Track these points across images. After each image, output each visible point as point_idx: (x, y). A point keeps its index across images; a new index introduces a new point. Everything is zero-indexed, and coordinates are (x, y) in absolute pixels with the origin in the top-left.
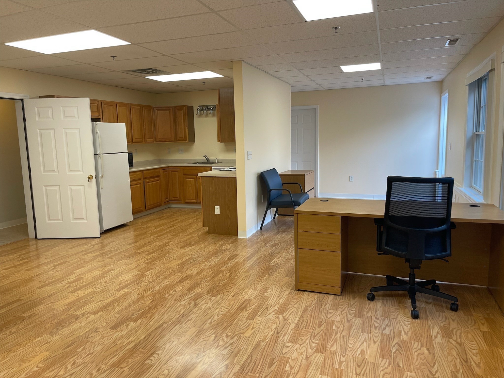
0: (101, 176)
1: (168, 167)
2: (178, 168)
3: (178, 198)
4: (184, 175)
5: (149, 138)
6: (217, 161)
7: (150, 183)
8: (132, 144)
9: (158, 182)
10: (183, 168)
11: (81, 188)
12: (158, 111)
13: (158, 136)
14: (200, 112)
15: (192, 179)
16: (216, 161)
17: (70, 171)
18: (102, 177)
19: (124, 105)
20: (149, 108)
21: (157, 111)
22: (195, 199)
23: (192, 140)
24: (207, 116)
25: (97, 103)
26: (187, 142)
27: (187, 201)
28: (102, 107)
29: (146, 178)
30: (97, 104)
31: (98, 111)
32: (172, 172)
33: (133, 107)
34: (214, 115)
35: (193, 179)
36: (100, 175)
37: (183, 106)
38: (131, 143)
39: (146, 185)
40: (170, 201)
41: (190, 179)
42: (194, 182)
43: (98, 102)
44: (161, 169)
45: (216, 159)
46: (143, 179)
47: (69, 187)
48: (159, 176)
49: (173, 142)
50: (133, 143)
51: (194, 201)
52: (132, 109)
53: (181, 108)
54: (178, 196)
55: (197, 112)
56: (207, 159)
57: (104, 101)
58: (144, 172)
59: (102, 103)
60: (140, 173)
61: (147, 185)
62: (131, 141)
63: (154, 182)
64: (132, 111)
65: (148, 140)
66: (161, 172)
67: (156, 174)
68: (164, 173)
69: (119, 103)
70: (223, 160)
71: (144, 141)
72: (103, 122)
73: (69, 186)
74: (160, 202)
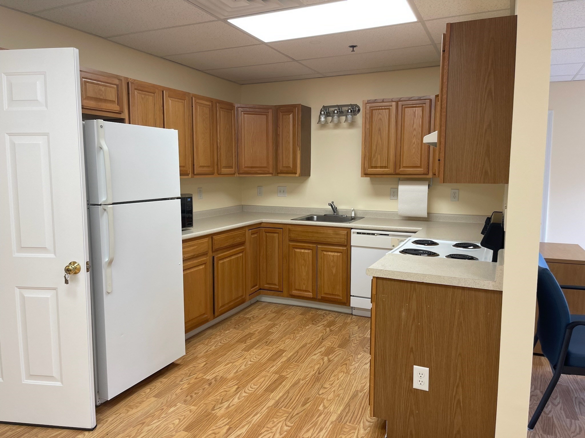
0: (107, 260)
1: (261, 223)
2: (280, 226)
3: (275, 284)
4: (291, 240)
5: (226, 167)
6: (355, 214)
7: (225, 260)
8: (192, 177)
9: (241, 255)
10: (290, 227)
11: (48, 295)
12: (245, 114)
13: (243, 164)
14: (325, 118)
15: (306, 251)
16: (353, 215)
17: (22, 249)
18: (110, 262)
19: (180, 96)
20: (229, 107)
21: (243, 114)
22: (311, 291)
23: (306, 172)
24: (337, 125)
25: (117, 82)
26: (297, 175)
27: (295, 292)
28: (128, 94)
29: (217, 250)
30: (117, 85)
31: (119, 102)
32: (268, 234)
33: (198, 101)
34: (352, 124)
35: (310, 251)
36: (105, 259)
37: (294, 106)
38: (190, 175)
39: (218, 263)
40: (260, 289)
41: (303, 251)
42: (310, 257)
43: (120, 80)
44: (247, 229)
45: (354, 210)
46: (213, 252)
47: (17, 291)
48: (242, 244)
49: (271, 175)
50: (195, 176)
51: (310, 295)
52: (195, 105)
53: (290, 109)
54: (276, 282)
55: (320, 118)
56: (334, 209)
57: (135, 80)
58: (215, 237)
59: (128, 83)
60: (206, 240)
61: (219, 265)
62: (190, 171)
63: (233, 257)
64: (196, 109)
65: (224, 170)
66: (248, 233)
67: (238, 240)
68: (253, 236)
69: (168, 89)
70: (366, 212)
71: (216, 171)
72: (130, 123)
73: (20, 288)
74: (242, 296)
